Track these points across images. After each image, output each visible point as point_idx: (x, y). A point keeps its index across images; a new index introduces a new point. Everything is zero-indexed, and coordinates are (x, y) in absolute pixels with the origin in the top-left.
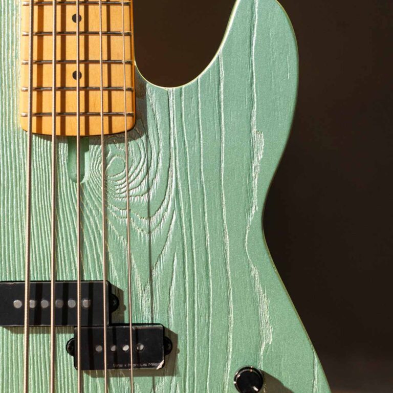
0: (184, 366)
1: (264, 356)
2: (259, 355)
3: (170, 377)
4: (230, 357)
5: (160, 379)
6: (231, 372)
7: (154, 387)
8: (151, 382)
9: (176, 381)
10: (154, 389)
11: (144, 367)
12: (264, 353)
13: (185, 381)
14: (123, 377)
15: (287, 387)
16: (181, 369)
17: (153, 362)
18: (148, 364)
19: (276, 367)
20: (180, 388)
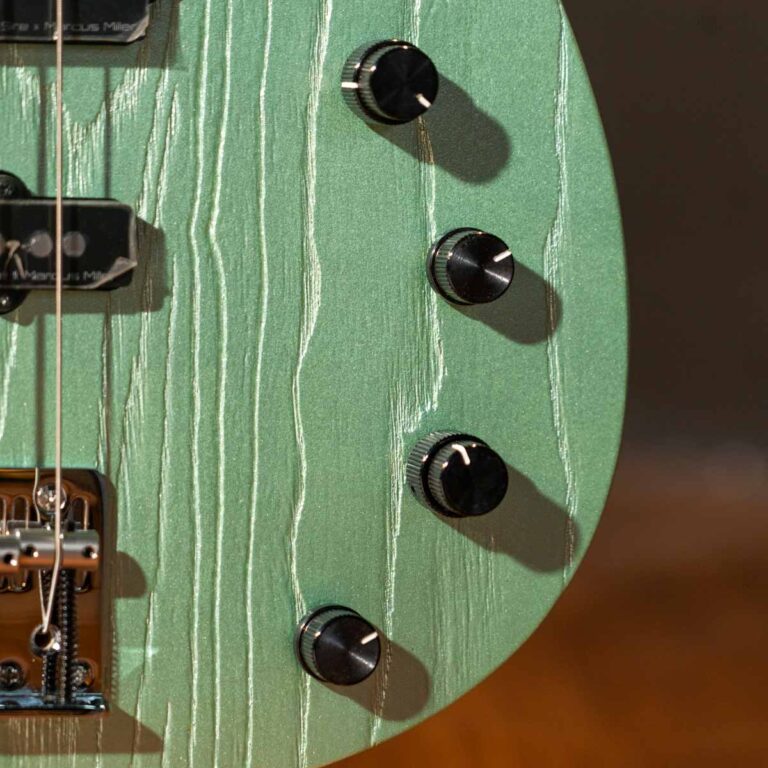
0: (196, 40)
1: (424, 18)
2: (409, 12)
3: (156, 71)
4: (328, 18)
5: (127, 77)
6: (328, 62)
7: (107, 97)
8: (101, 83)
9: (172, 84)
10: (108, 106)
11: (90, 33)
12: (422, 8)
13: (197, 86)
14: (18, 65)
15: (485, 110)
16: (186, 47)
17: (116, 20)
18: (101, 26)
19: (456, 50)
20: (183, 105)
